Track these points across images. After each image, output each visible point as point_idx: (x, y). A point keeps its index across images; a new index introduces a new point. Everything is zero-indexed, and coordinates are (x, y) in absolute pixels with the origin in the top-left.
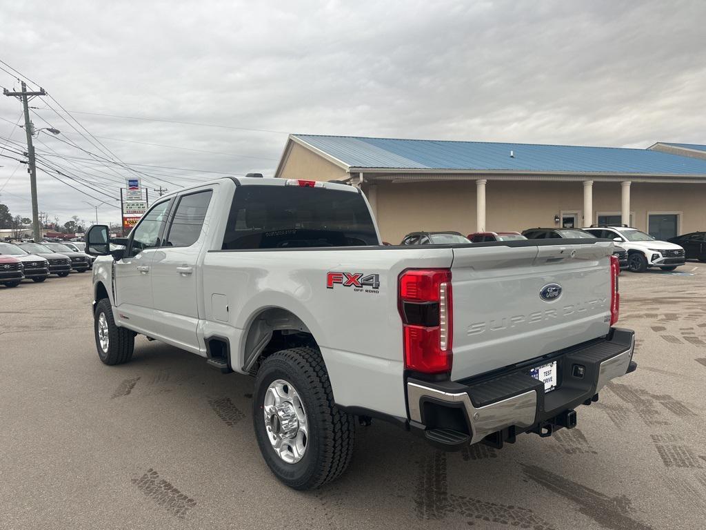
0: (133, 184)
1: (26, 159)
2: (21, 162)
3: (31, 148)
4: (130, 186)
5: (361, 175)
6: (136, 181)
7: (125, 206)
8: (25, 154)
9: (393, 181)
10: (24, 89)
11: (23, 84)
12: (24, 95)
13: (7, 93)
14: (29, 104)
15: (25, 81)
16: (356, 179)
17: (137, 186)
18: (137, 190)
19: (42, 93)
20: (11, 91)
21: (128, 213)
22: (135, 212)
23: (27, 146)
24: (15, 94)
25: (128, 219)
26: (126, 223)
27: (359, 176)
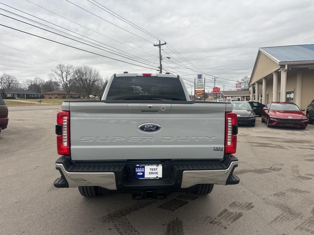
0: (200, 77)
1: (159, 69)
2: (157, 70)
3: (161, 65)
4: (199, 77)
5: (286, 66)
6: (201, 75)
7: (196, 85)
8: (159, 67)
9: (309, 69)
10: (160, 43)
11: (160, 41)
12: (160, 45)
13: (155, 45)
14: (161, 48)
15: (160, 40)
16: (284, 68)
17: (201, 77)
18: (201, 79)
19: (165, 44)
20: (156, 44)
21: (197, 88)
22: (200, 88)
23: (159, 64)
24: (157, 45)
25: (197, 91)
26: (196, 92)
27: (285, 67)
